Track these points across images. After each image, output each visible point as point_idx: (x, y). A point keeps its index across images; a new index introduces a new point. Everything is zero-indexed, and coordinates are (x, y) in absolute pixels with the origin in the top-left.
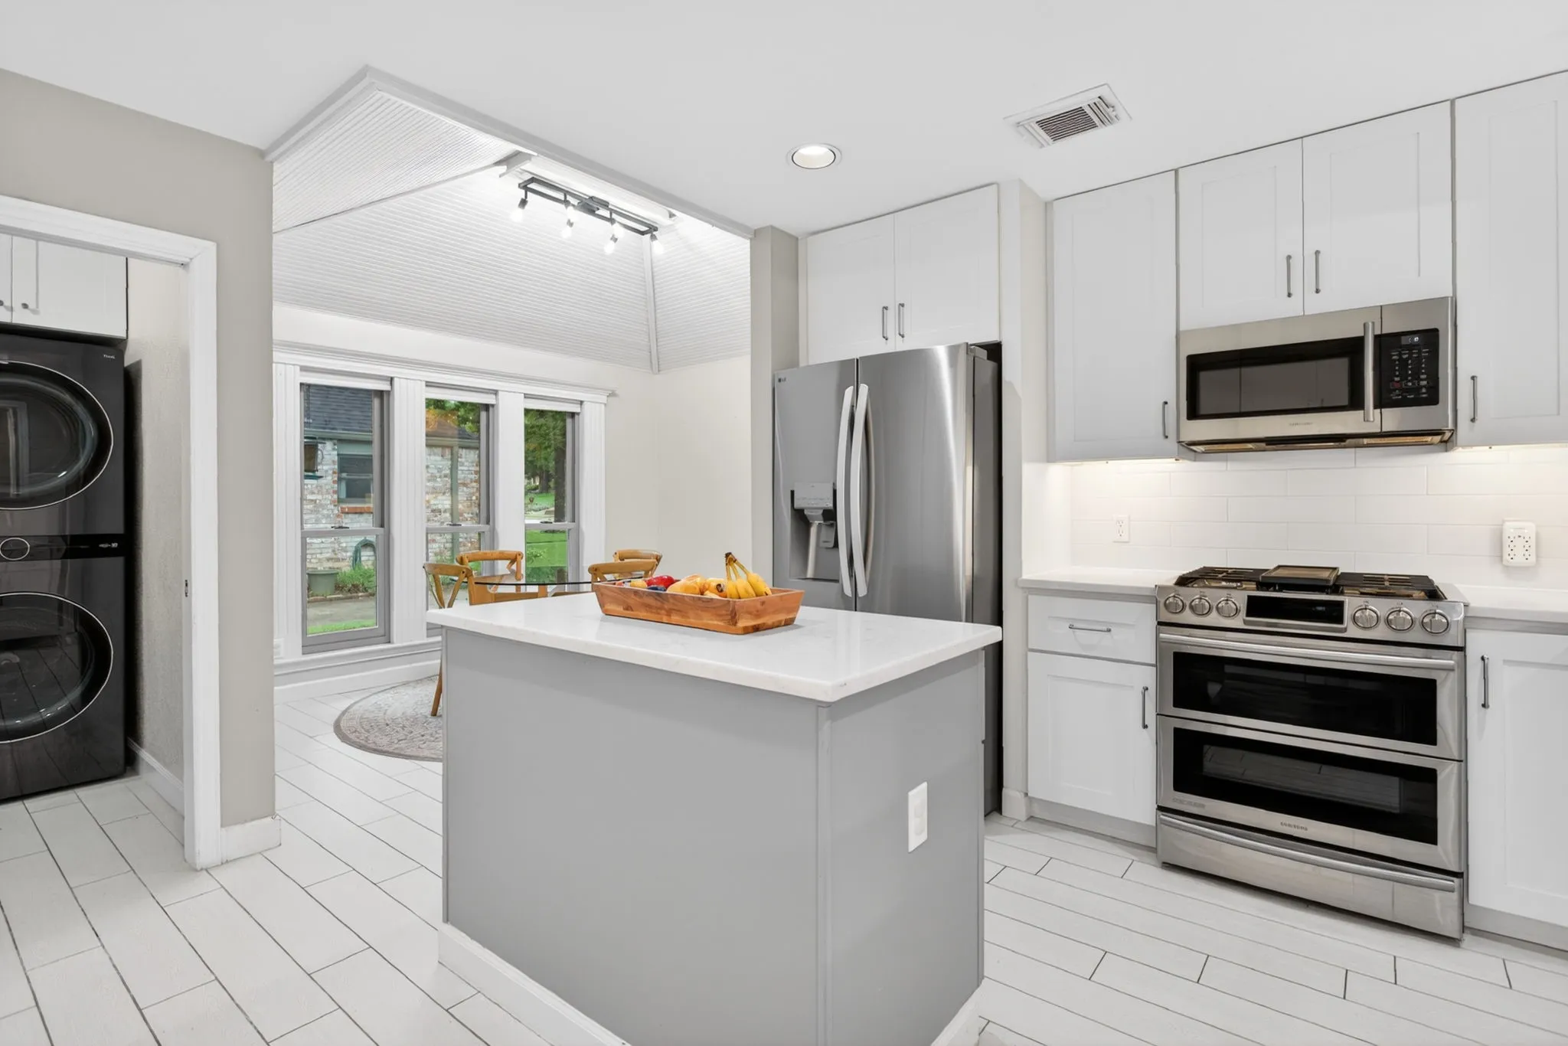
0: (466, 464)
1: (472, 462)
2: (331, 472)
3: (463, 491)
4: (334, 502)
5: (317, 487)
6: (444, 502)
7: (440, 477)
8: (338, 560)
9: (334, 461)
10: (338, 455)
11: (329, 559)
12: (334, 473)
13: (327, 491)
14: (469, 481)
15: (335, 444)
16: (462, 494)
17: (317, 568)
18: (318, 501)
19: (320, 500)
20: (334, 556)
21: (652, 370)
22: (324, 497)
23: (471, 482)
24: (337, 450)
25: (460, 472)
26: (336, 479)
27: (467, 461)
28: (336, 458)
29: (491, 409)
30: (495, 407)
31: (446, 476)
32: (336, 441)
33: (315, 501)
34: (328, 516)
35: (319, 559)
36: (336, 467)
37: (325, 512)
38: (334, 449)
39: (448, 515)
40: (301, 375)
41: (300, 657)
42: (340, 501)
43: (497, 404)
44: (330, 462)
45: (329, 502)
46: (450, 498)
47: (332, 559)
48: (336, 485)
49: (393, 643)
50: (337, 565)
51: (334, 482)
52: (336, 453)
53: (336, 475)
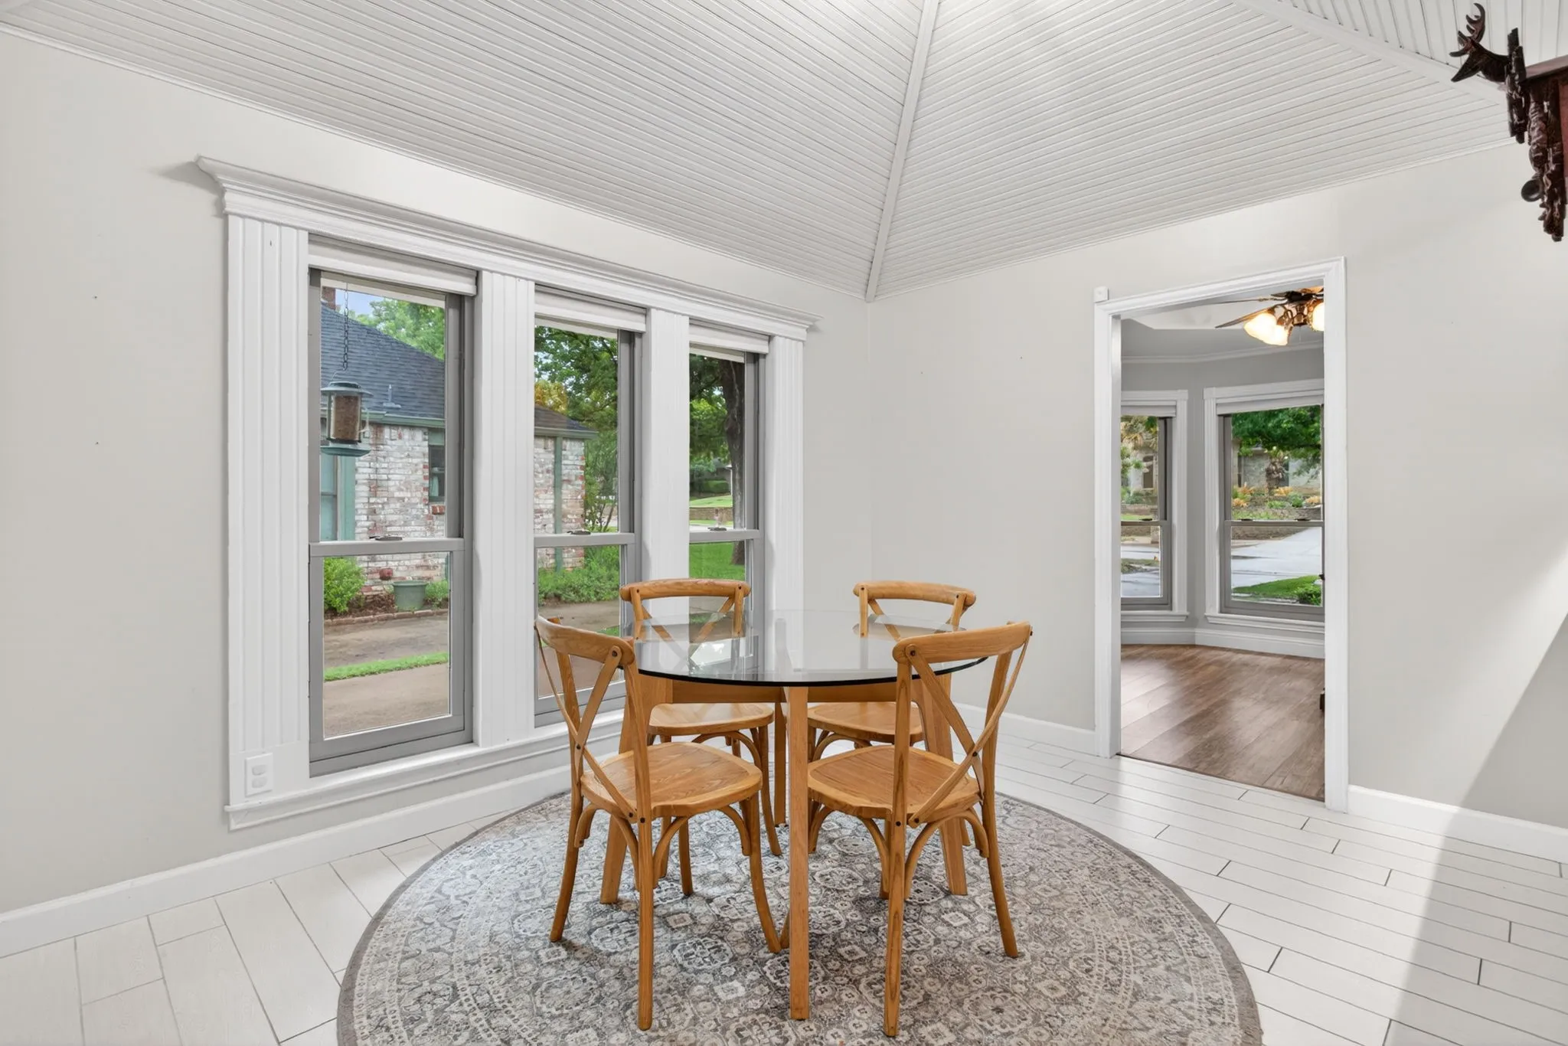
0: (571, 457)
1: (577, 456)
2: (421, 466)
3: (567, 489)
4: (425, 500)
5: (405, 482)
6: (547, 501)
7: (542, 472)
8: (428, 567)
9: (424, 455)
10: (430, 446)
11: (418, 567)
12: (425, 467)
13: (416, 487)
14: (573, 478)
15: (425, 434)
16: (567, 491)
17: (404, 578)
18: (406, 500)
19: (409, 499)
20: (424, 564)
21: (865, 296)
22: (414, 495)
23: (576, 479)
24: (428, 440)
25: (563, 467)
26: (427, 474)
27: (572, 455)
28: (427, 450)
29: (637, 341)
30: (644, 337)
31: (548, 471)
32: (426, 430)
33: (403, 499)
34: (417, 517)
35: (408, 567)
36: (427, 460)
37: (414, 512)
38: (425, 440)
39: (551, 515)
40: (311, 252)
41: (302, 785)
42: (431, 499)
43: (650, 332)
44: (421, 455)
45: (418, 501)
46: (553, 497)
47: (422, 566)
48: (427, 482)
49: (477, 745)
50: (427, 573)
51: (425, 478)
52: (426, 443)
53: (427, 470)
